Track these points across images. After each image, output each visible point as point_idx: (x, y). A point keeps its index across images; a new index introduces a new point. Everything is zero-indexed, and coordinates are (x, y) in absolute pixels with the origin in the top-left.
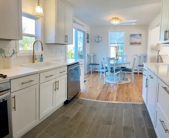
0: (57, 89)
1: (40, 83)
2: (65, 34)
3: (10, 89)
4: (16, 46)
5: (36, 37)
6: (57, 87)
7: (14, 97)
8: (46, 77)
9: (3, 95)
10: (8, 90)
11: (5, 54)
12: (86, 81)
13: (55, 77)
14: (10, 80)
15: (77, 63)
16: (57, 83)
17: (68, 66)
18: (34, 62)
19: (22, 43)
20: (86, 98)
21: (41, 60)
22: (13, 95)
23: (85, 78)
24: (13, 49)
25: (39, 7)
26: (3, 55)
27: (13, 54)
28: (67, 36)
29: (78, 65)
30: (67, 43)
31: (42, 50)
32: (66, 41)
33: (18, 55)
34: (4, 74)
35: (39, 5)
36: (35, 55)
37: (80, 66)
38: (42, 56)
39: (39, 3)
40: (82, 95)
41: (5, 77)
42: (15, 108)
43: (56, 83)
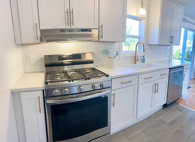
0: (156, 92)
1: (139, 84)
2: (171, 35)
3: (111, 87)
4: (120, 47)
5: (139, 38)
6: (156, 90)
7: (114, 95)
8: (145, 79)
9: (105, 91)
10: (109, 87)
11: (110, 55)
12: (190, 87)
13: (155, 80)
14: (111, 79)
15: (182, 66)
16: (157, 85)
17: (170, 69)
18: (135, 63)
19: (129, 41)
20: (188, 106)
21: (143, 61)
22: (113, 92)
23: (189, 84)
24: (117, 51)
25: (142, 9)
26: (108, 55)
27: (117, 54)
28: (173, 37)
29: (183, 69)
30: (172, 44)
31: (144, 52)
32: (171, 43)
33: (121, 56)
34: (107, 73)
35: (142, 7)
36: (137, 56)
37: (185, 70)
38: (144, 57)
39: (142, 5)
40: (183, 101)
41: (107, 76)
42: (114, 104)
43: (155, 85)
